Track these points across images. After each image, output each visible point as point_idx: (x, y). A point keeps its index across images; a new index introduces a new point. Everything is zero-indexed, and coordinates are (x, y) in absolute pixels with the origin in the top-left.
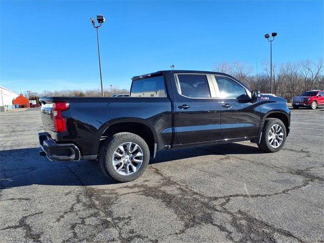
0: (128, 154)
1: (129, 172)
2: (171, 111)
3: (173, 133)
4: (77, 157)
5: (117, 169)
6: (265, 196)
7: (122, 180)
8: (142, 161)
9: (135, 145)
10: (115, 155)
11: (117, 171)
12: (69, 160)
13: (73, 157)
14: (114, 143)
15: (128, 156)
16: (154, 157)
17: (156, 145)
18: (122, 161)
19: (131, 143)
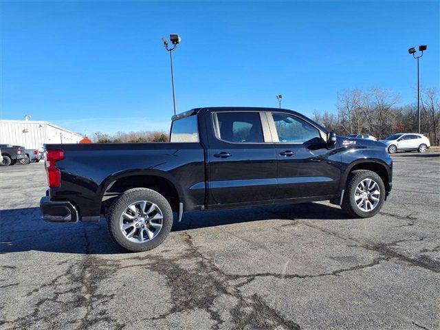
0: (143, 216)
1: (143, 239)
2: (203, 160)
3: (207, 190)
4: (74, 219)
5: (127, 235)
6: (303, 277)
7: (133, 249)
8: (161, 226)
9: (151, 205)
10: (124, 216)
11: (127, 237)
12: (64, 221)
13: (69, 217)
14: (121, 202)
15: (143, 219)
16: (180, 220)
17: (181, 204)
18: (134, 225)
19: (145, 202)
